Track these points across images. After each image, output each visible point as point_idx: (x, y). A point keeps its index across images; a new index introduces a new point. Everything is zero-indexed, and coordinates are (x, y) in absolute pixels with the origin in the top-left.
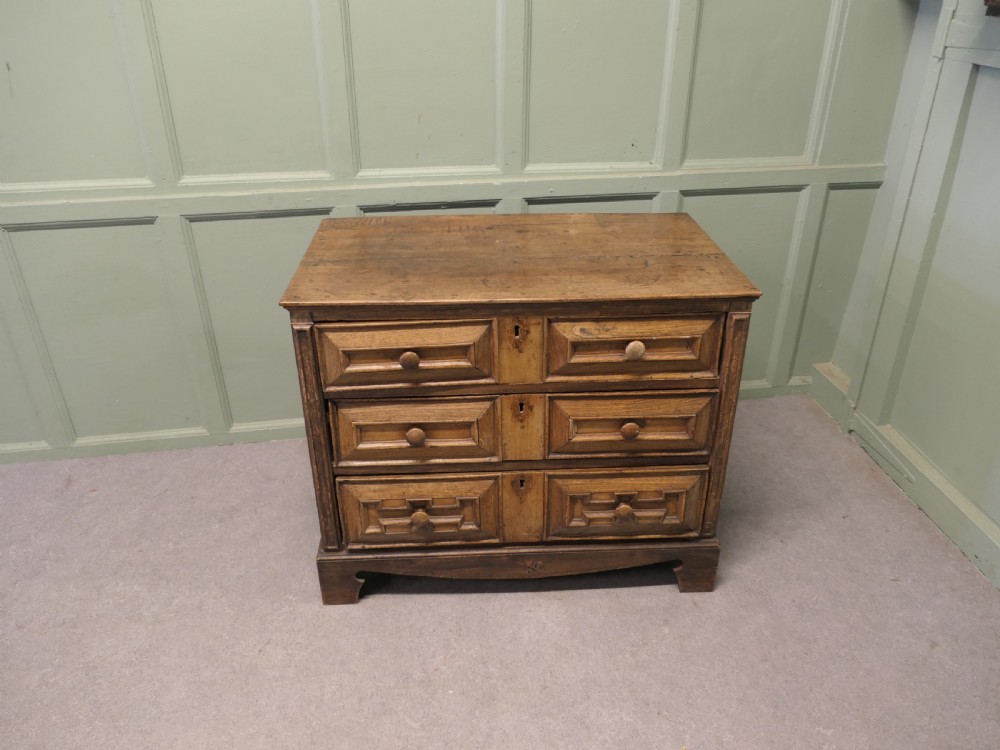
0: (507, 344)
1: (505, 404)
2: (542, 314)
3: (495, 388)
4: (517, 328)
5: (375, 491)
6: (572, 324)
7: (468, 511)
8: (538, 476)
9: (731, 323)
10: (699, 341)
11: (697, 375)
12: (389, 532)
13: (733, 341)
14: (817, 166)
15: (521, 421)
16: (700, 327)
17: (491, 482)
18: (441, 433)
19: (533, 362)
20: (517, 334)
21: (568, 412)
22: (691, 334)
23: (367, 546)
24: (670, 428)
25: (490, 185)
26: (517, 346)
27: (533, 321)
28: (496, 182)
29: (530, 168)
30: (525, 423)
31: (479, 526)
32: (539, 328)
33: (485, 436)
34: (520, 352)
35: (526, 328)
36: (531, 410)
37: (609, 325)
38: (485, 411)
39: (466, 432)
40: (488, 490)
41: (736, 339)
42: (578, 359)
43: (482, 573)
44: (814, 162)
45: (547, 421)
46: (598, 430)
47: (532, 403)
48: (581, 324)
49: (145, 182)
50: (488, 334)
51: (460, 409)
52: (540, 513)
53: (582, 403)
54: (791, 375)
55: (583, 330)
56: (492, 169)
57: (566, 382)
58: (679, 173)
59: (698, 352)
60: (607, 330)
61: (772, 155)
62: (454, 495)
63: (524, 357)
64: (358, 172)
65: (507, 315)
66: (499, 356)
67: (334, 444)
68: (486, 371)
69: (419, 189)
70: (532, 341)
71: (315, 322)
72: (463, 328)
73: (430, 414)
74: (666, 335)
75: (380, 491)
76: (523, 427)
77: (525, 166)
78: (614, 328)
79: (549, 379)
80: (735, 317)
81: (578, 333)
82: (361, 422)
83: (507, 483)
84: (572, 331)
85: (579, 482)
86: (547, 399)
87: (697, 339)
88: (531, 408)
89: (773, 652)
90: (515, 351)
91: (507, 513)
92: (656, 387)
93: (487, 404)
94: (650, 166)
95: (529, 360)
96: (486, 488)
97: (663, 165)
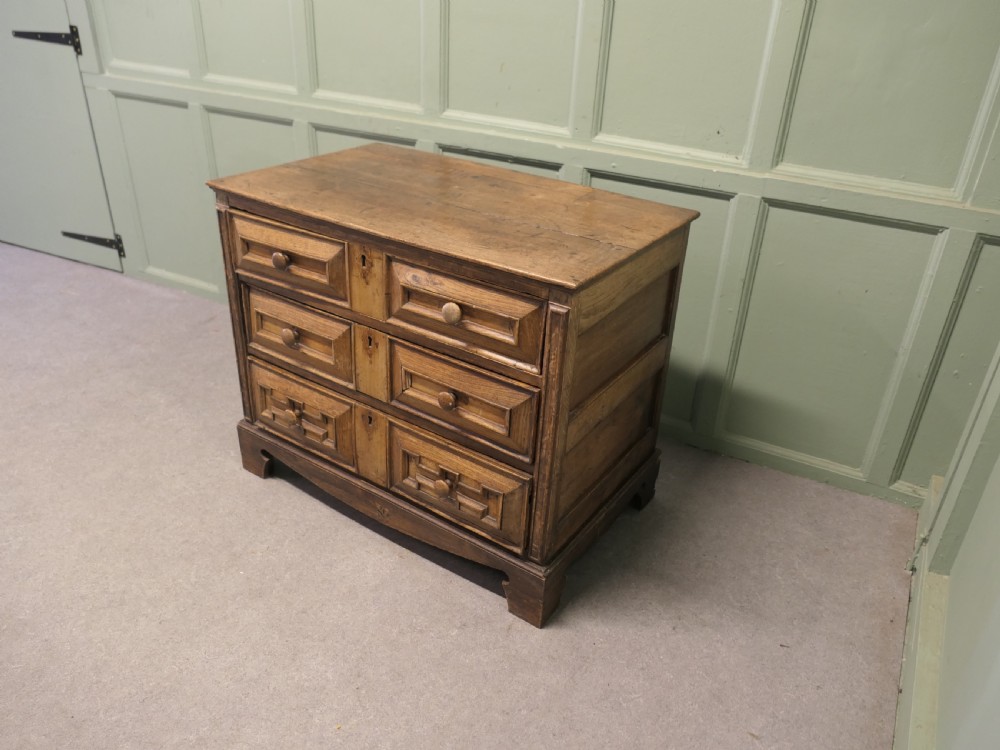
0: (356, 271)
1: (359, 331)
2: (382, 250)
3: (348, 313)
4: (364, 257)
5: (269, 379)
6: (406, 267)
7: (330, 428)
8: (383, 419)
10: (517, 325)
11: (520, 365)
12: (277, 422)
14: (968, 205)
15: (370, 355)
16: (520, 308)
17: (348, 407)
18: (313, 343)
19: (377, 297)
20: (364, 265)
21: (403, 361)
22: (510, 314)
23: (267, 429)
24: (490, 415)
25: (554, 147)
26: (365, 276)
27: (375, 254)
28: (560, 145)
29: (601, 138)
30: (373, 359)
31: (336, 446)
32: (380, 264)
33: (341, 358)
34: (367, 283)
35: (370, 260)
36: (377, 347)
38: (342, 333)
39: (326, 348)
40: (345, 414)
41: (554, 335)
42: (410, 307)
43: (345, 499)
44: (965, 199)
45: (389, 365)
46: (430, 391)
47: (377, 340)
48: (415, 270)
49: (292, 90)
50: (341, 256)
52: (384, 457)
53: (416, 356)
55: (414, 277)
56: (564, 131)
57: (403, 329)
58: (767, 176)
59: (516, 337)
60: (435, 284)
61: (904, 179)
62: (319, 408)
63: (369, 289)
64: (444, 111)
65: (355, 241)
66: (350, 282)
68: (341, 293)
69: (488, 137)
70: (375, 275)
71: (231, 207)
72: (324, 244)
73: (303, 320)
74: (486, 307)
75: (274, 380)
76: (371, 362)
77: (596, 134)
78: (441, 284)
79: (392, 321)
81: (410, 278)
82: (260, 311)
83: (358, 414)
84: (406, 275)
85: (414, 440)
86: (388, 340)
87: (515, 321)
88: (377, 345)
90: (363, 281)
91: (361, 444)
92: (480, 364)
93: (344, 328)
94: (735, 161)
95: (374, 294)
96: (342, 412)
97: (751, 163)
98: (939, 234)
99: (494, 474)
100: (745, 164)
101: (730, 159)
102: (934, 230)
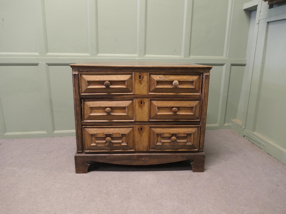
0: (137, 81)
1: (136, 101)
2: (147, 72)
3: (133, 96)
4: (140, 76)
5: (95, 131)
6: (157, 75)
7: (124, 138)
8: (147, 127)
9: (204, 77)
11: (195, 94)
12: (99, 145)
13: (205, 82)
14: (227, 59)
15: (141, 107)
16: (195, 78)
17: (131, 129)
18: (116, 111)
19: (145, 87)
20: (140, 78)
21: (156, 105)
22: (192, 79)
23: (91, 151)
24: (187, 111)
26: (140, 82)
27: (145, 74)
28: (136, 59)
30: (142, 108)
31: (127, 144)
32: (147, 76)
33: (130, 112)
35: (143, 76)
36: (144, 104)
37: (168, 76)
38: (130, 103)
39: (124, 111)
40: (131, 131)
42: (158, 87)
45: (149, 108)
46: (165, 111)
47: (144, 102)
48: (159, 75)
50: (131, 78)
51: (122, 103)
52: (147, 140)
53: (160, 102)
54: (225, 123)
55: (160, 77)
56: (136, 55)
57: (155, 95)
58: (188, 58)
59: (195, 86)
60: (167, 78)
62: (120, 133)
63: (142, 85)
65: (137, 72)
66: (134, 85)
67: (83, 114)
68: (130, 90)
70: (144, 81)
71: (79, 72)
72: (124, 75)
73: (113, 104)
74: (185, 80)
75: (96, 130)
76: (142, 110)
77: (145, 55)
78: (169, 77)
79: (150, 93)
80: (205, 74)
81: (158, 78)
82: (92, 106)
83: (136, 129)
84: (157, 78)
85: (159, 129)
86: (149, 100)
87: (194, 81)
88: (144, 103)
89: (225, 187)
90: (139, 84)
91: (137, 139)
92: (183, 97)
93: (131, 102)
94: (180, 57)
95: (144, 87)
96: (130, 131)
97: (184, 56)
98: (224, 66)
99: (188, 129)
100: (183, 57)
101: (179, 56)
102: (222, 65)
